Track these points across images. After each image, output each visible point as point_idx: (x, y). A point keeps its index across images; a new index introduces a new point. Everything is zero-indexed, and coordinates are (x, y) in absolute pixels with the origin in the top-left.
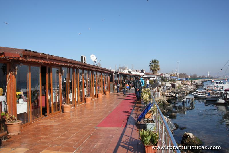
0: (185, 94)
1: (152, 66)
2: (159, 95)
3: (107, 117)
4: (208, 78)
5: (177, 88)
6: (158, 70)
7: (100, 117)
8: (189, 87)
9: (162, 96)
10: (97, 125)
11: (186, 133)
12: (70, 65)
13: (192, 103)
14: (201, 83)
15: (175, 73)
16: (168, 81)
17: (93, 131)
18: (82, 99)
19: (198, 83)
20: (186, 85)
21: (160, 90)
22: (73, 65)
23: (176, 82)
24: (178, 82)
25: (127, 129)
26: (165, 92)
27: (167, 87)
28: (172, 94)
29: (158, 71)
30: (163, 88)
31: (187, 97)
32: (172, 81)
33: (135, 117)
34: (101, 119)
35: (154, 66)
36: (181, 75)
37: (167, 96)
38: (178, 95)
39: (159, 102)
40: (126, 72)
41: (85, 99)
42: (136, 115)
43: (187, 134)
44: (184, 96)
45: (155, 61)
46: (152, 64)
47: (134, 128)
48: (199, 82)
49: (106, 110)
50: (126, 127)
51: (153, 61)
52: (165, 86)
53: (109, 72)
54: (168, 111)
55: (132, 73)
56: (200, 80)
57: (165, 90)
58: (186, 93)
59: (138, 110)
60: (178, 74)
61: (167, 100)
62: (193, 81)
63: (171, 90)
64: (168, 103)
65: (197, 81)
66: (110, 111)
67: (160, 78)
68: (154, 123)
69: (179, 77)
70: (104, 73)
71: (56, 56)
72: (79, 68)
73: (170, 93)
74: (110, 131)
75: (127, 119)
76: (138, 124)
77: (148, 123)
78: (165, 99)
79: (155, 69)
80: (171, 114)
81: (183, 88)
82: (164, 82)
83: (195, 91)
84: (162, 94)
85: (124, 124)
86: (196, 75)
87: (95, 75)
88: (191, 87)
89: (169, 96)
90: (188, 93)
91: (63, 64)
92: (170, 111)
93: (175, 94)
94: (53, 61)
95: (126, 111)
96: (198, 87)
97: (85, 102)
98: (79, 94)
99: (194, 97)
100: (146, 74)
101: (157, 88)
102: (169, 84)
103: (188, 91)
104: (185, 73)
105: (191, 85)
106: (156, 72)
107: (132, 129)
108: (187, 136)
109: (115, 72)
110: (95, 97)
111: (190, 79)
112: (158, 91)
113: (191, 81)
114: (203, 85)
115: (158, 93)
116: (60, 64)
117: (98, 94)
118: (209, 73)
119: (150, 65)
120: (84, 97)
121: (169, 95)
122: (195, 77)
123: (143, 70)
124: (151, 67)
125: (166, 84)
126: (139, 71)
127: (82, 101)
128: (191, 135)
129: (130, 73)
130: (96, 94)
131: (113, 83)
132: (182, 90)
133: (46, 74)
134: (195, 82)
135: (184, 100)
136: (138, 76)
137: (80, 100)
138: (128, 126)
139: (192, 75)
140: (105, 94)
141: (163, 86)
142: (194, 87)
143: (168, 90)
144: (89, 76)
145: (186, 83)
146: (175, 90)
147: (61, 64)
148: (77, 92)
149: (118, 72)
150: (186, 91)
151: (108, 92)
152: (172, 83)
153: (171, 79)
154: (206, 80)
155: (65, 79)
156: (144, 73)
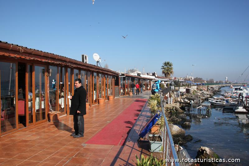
0: (201, 101)
1: (165, 68)
2: (172, 102)
3: (103, 129)
4: (226, 83)
5: (192, 93)
6: (171, 73)
7: (93, 129)
8: (205, 93)
9: (175, 102)
10: (86, 141)
11: (202, 147)
12: (60, 63)
13: (208, 111)
14: (219, 89)
15: (190, 77)
16: (182, 86)
17: (77, 150)
19: (215, 89)
20: (202, 90)
21: (173, 95)
22: (64, 64)
23: (191, 87)
24: (193, 87)
25: (126, 148)
26: (179, 98)
27: (181, 92)
28: (186, 100)
29: (171, 75)
30: (176, 93)
31: (203, 104)
32: (186, 85)
33: (139, 131)
34: (95, 131)
35: (167, 69)
36: (196, 80)
37: (180, 103)
38: (192, 102)
39: (172, 109)
40: (134, 74)
42: (140, 128)
43: (203, 149)
44: (199, 103)
45: (168, 63)
46: (165, 67)
47: (134, 148)
48: (216, 87)
49: (104, 119)
50: (124, 144)
51: (166, 63)
52: (179, 92)
53: (113, 74)
54: (181, 120)
55: (141, 75)
56: (217, 85)
57: (178, 96)
58: (202, 99)
59: (143, 120)
60: (193, 78)
61: (180, 107)
62: (210, 86)
63: (185, 96)
64: (181, 111)
65: (214, 86)
66: (109, 122)
67: (173, 83)
68: (162, 141)
69: (195, 82)
70: (108, 75)
71: (38, 50)
72: (72, 67)
73: (184, 99)
74: (101, 150)
75: (128, 133)
76: (141, 141)
77: (153, 142)
78: (178, 106)
79: (168, 72)
80: (184, 123)
81: (198, 94)
82: (178, 87)
83: (211, 97)
84: (175, 100)
85: (122, 141)
86: (213, 80)
87: (96, 77)
88: (207, 93)
89: (183, 103)
90: (204, 100)
91: (50, 61)
92: (184, 120)
93: (189, 100)
94: (33, 56)
95: (129, 121)
96: (215, 93)
99: (210, 104)
100: (158, 77)
101: (170, 93)
102: (183, 90)
103: (204, 98)
104: (201, 78)
105: (207, 91)
106: (169, 75)
107: (132, 148)
108: (203, 151)
109: (121, 74)
110: (95, 102)
111: (206, 84)
112: (170, 96)
113: (208, 87)
114: (221, 91)
115: (170, 99)
116: (44, 61)
117: (99, 99)
118: (227, 78)
119: (162, 67)
121: (183, 101)
122: (212, 82)
123: (154, 73)
124: (163, 70)
125: (179, 89)
126: (150, 74)
128: (207, 150)
129: (140, 76)
130: (96, 99)
131: (119, 86)
132: (197, 96)
133: (26, 73)
134: (211, 87)
135: (199, 107)
136: (149, 79)
138: (127, 143)
139: (208, 80)
140: (108, 99)
141: (177, 91)
142: (211, 93)
143: (182, 96)
144: (88, 78)
145: (202, 88)
146: (189, 96)
147: (46, 61)
149: (125, 75)
150: (201, 97)
151: (111, 97)
152: (187, 88)
153: (186, 83)
154: (224, 85)
155: (53, 80)
156: (155, 76)
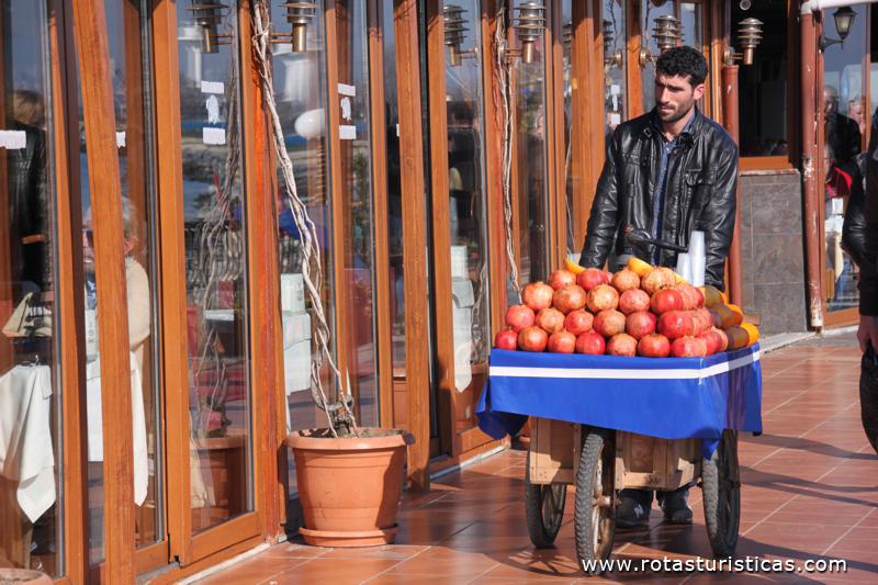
18: (229, 462)
41: (290, 462)
97: (298, 521)
98: (180, 373)
120: (274, 419)
127: (232, 499)
131: (798, 161)
137: (199, 487)
148: (154, 349)
